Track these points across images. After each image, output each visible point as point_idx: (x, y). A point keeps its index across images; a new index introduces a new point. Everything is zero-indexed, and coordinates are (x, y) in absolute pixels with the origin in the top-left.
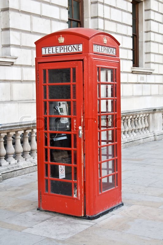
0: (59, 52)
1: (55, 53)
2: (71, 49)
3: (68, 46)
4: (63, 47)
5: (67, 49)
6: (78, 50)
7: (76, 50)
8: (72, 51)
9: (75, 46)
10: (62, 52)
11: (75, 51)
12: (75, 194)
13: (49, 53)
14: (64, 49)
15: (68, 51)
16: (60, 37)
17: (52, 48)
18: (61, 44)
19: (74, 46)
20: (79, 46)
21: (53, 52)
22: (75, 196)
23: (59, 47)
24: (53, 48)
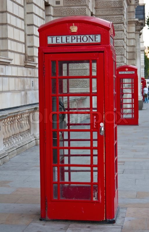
0: (71, 42)
1: (65, 43)
2: (86, 39)
3: (82, 36)
4: (76, 36)
5: (80, 39)
6: (95, 41)
7: (93, 40)
8: (88, 42)
9: (91, 36)
10: (75, 42)
11: (91, 41)
12: (94, 197)
13: (57, 42)
14: (77, 39)
15: (82, 42)
16: (73, 25)
17: (60, 37)
18: (73, 34)
19: (89, 36)
20: (96, 37)
21: (62, 42)
22: (94, 199)
23: (70, 36)
24: (62, 37)
